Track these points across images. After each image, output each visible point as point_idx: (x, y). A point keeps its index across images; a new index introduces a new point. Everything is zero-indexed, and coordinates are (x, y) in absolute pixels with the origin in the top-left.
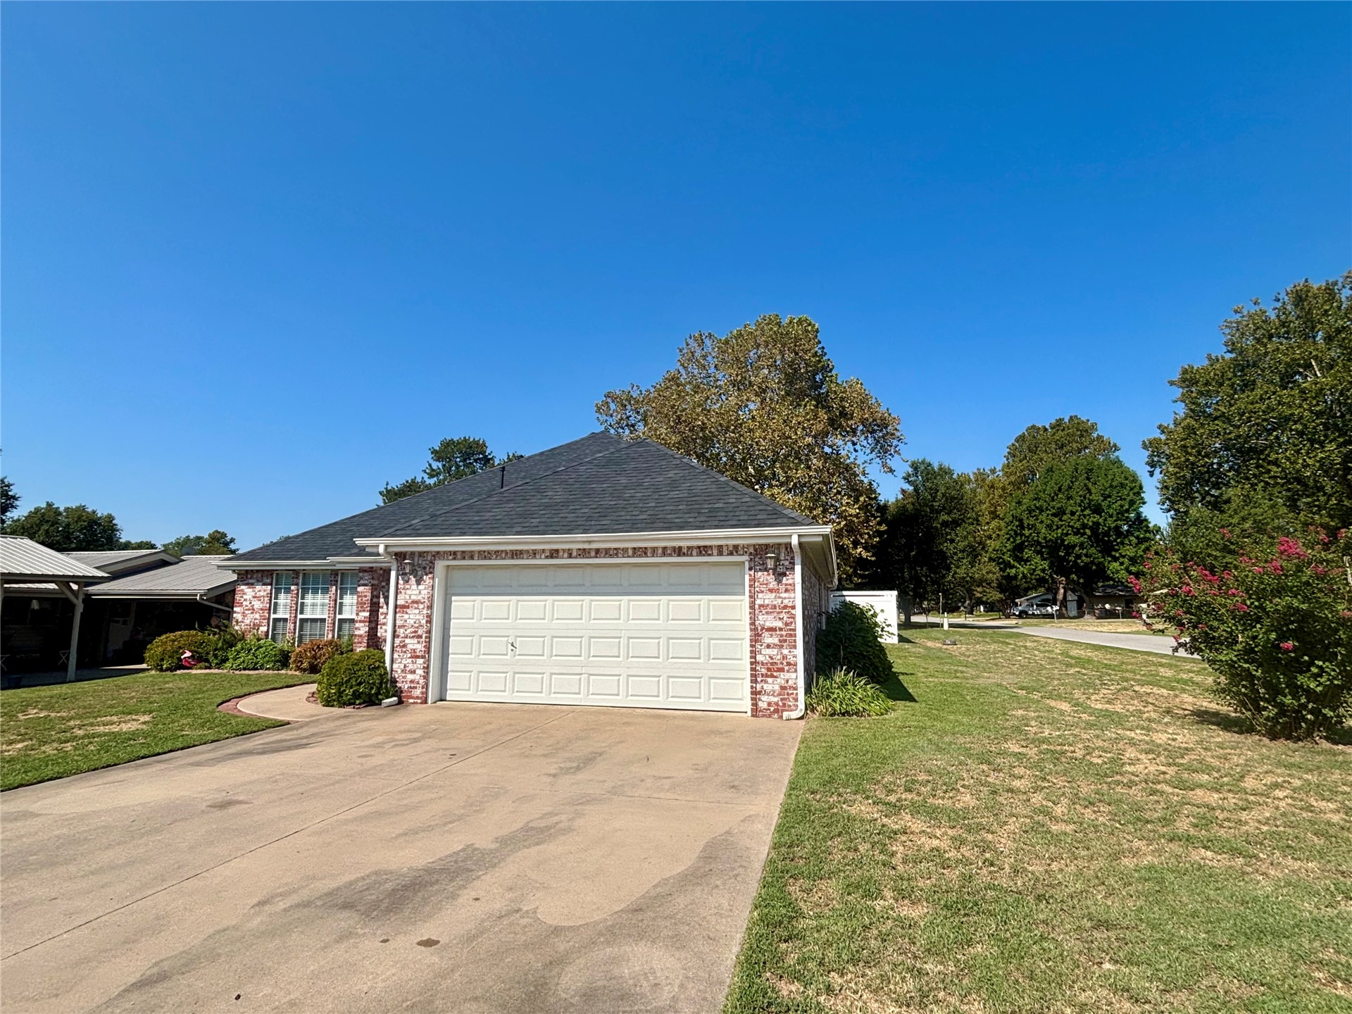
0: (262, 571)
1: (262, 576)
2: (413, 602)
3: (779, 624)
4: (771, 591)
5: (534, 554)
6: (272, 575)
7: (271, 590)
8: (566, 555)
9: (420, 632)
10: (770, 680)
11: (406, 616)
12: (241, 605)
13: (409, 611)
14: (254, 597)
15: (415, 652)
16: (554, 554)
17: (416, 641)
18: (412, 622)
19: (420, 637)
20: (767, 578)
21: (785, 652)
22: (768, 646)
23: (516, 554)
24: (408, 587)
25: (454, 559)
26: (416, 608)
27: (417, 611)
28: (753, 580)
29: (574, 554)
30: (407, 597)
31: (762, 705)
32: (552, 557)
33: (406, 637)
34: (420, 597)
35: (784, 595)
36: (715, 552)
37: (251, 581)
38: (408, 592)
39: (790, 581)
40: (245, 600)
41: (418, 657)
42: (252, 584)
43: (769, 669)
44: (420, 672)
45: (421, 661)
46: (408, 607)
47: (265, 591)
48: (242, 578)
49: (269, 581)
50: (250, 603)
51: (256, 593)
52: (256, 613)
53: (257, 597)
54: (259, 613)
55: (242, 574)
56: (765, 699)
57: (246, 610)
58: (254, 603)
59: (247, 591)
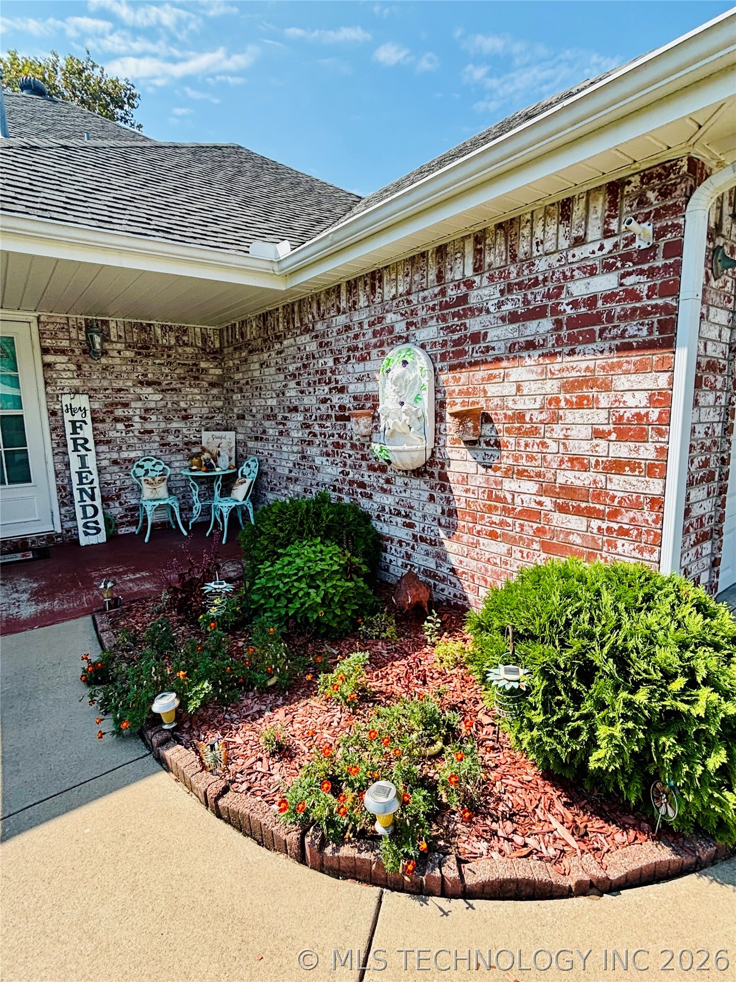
2: (710, 366)
9: (711, 464)
13: (701, 395)
17: (706, 489)
19: (711, 477)
26: (711, 388)
27: (712, 397)
34: (717, 352)
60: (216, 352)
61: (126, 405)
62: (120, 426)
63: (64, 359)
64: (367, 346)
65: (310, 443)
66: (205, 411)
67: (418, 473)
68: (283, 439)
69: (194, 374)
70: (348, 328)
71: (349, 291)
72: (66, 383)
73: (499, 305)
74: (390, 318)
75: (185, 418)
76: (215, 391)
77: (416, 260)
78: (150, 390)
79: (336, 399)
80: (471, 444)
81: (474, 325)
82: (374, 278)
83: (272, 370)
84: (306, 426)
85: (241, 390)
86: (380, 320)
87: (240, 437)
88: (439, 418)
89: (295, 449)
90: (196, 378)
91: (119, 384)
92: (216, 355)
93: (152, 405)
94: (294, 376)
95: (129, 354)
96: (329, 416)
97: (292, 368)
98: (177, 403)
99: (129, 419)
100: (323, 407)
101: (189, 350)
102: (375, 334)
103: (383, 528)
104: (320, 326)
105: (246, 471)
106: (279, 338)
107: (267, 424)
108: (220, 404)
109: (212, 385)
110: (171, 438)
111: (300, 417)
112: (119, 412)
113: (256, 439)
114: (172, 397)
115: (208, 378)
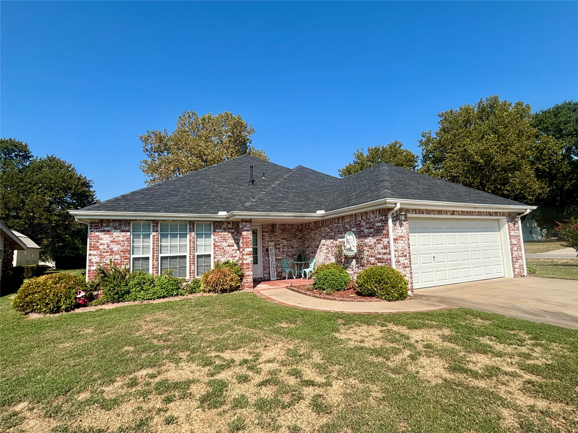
0: (120, 220)
1: (120, 225)
2: (400, 237)
3: (516, 242)
4: (513, 230)
5: (446, 212)
6: (130, 224)
7: (130, 235)
8: (457, 214)
9: (405, 254)
10: (516, 263)
11: (397, 245)
12: (97, 248)
13: (399, 242)
14: (111, 242)
15: (404, 265)
16: (453, 213)
17: (404, 258)
18: (401, 248)
19: (406, 256)
20: (511, 225)
21: (518, 252)
22: (515, 251)
23: (440, 212)
24: (396, 228)
25: (415, 213)
26: (402, 240)
27: (402, 242)
28: (509, 226)
29: (460, 213)
30: (397, 234)
31: (516, 273)
33: (399, 257)
34: (402, 234)
35: (516, 232)
36: (499, 215)
37: (107, 229)
38: (397, 231)
39: (517, 227)
40: (101, 244)
41: (406, 267)
42: (109, 231)
43: (516, 259)
44: (408, 275)
45: (408, 269)
46: (397, 240)
47: (124, 236)
48: (95, 226)
49: (127, 229)
50: (108, 247)
51: (114, 239)
52: (116, 254)
53: (116, 242)
54: (119, 254)
55: (96, 223)
56: (517, 270)
57: (104, 252)
58: (113, 246)
59: (101, 236)
60: (300, 230)
61: (279, 245)
62: (277, 250)
63: (267, 234)
64: (342, 231)
65: (328, 253)
66: (297, 246)
67: (354, 258)
68: (321, 253)
69: (295, 236)
70: (337, 227)
71: (337, 219)
72: (267, 239)
73: (366, 226)
74: (346, 226)
75: (292, 248)
76: (300, 240)
77: (351, 216)
78: (284, 241)
81: (362, 229)
82: (343, 218)
83: (318, 235)
84: (327, 249)
85: (308, 240)
86: (345, 226)
89: (324, 255)
90: (295, 237)
91: (277, 239)
92: (300, 231)
93: (285, 244)
94: (324, 237)
95: (280, 232)
96: (333, 246)
97: (323, 235)
98: (291, 244)
99: (280, 248)
100: (332, 244)
101: (294, 230)
102: (343, 229)
104: (330, 226)
106: (320, 228)
108: (301, 244)
109: (299, 239)
110: (289, 253)
111: (326, 247)
112: (278, 246)
113: (312, 253)
114: (290, 242)
115: (298, 237)
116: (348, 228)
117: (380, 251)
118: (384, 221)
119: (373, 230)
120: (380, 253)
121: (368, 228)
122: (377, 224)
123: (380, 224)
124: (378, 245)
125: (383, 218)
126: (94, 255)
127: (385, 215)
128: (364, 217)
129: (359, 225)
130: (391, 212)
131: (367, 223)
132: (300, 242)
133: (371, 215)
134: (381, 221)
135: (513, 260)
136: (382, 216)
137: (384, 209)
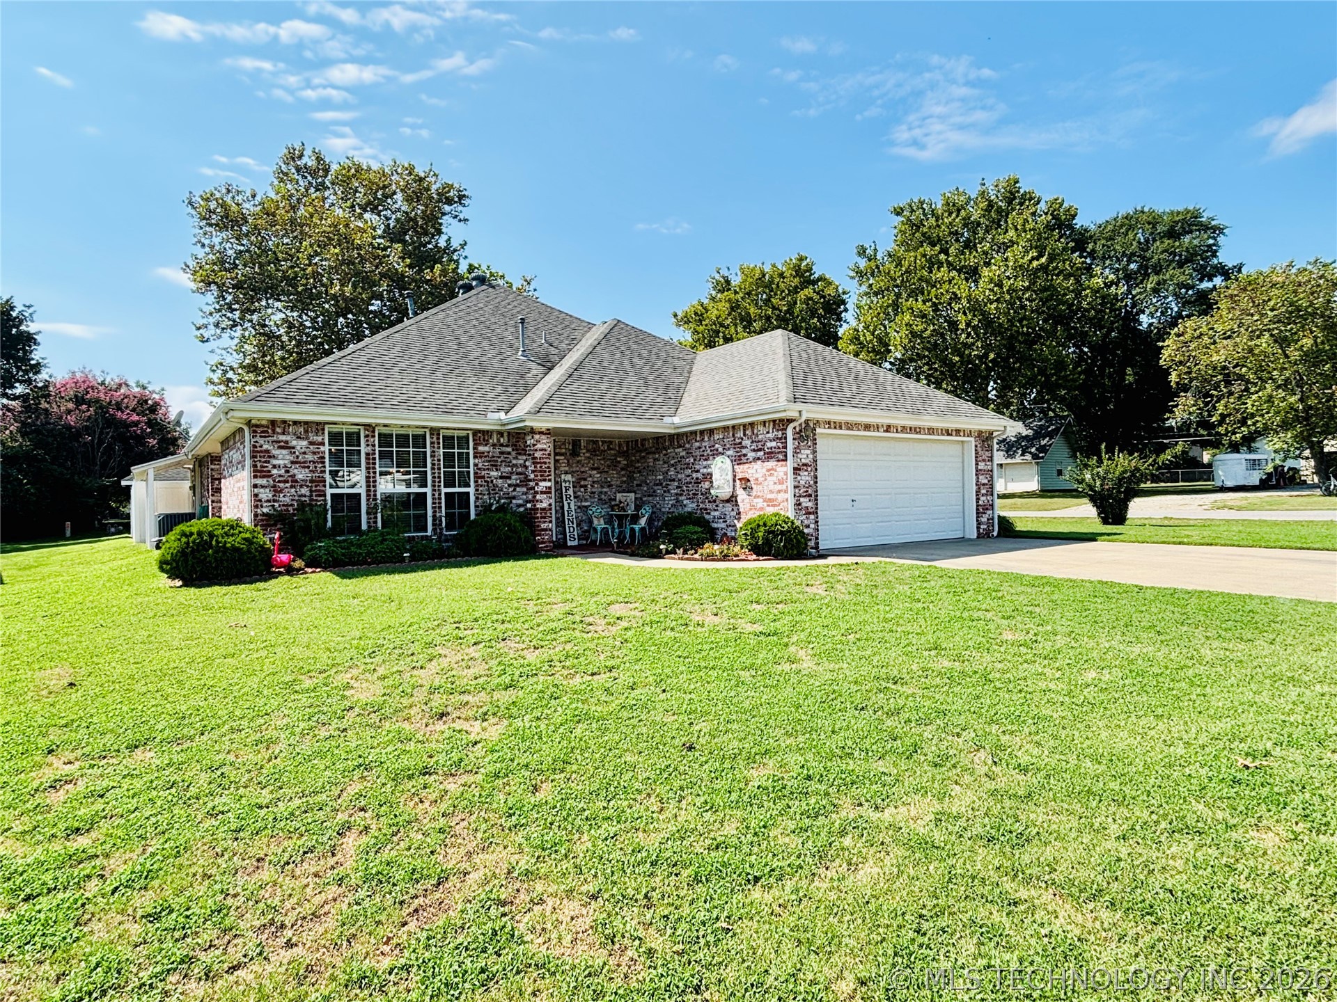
2: (804, 465)
4: (983, 461)
5: (878, 428)
6: (323, 430)
8: (895, 431)
9: (810, 492)
10: (983, 515)
11: (799, 478)
12: (267, 474)
13: (801, 473)
15: (808, 509)
16: (888, 429)
17: (807, 499)
18: (804, 483)
19: (810, 495)
20: (981, 452)
22: (983, 495)
23: (868, 427)
24: (798, 451)
25: (829, 428)
26: (806, 471)
27: (806, 473)
28: (977, 454)
29: (900, 430)
30: (799, 460)
31: (981, 530)
32: (887, 431)
33: (800, 496)
34: (807, 461)
35: (988, 463)
38: (799, 456)
41: (810, 513)
43: (983, 509)
44: (812, 526)
45: (812, 517)
46: (799, 470)
47: (314, 453)
48: (262, 432)
49: (319, 439)
50: (287, 472)
51: (298, 457)
52: (301, 486)
53: (299, 463)
54: (307, 486)
55: (262, 426)
56: (982, 527)
57: (279, 482)
58: (296, 471)
59: (274, 452)
60: (624, 452)
61: (585, 479)
62: (582, 490)
63: (562, 458)
64: (708, 455)
65: (681, 495)
66: (619, 482)
67: (728, 501)
68: (666, 494)
69: (615, 464)
70: (700, 448)
71: (701, 434)
72: (562, 469)
73: (750, 446)
74: (717, 446)
75: (609, 486)
76: (623, 473)
77: (726, 428)
78: (595, 472)
79: (694, 475)
80: (744, 489)
81: (744, 451)
82: (711, 431)
83: (661, 462)
84: (678, 487)
85: (640, 472)
86: (713, 446)
87: (638, 496)
88: (734, 481)
89: (673, 498)
90: (615, 466)
91: (583, 469)
92: (625, 454)
93: (596, 479)
94: (673, 465)
95: (588, 455)
96: (691, 483)
97: (672, 462)
98: (606, 478)
99: (586, 486)
100: (688, 479)
101: (613, 452)
102: (711, 451)
103: (715, 525)
104: (687, 446)
105: (644, 512)
106: (665, 448)
107: (656, 488)
108: (627, 479)
109: (623, 469)
110: (603, 496)
111: (676, 484)
112: (582, 483)
113: (649, 495)
114: (604, 475)
115: (621, 466)
116: (721, 450)
117: (771, 487)
118: (781, 439)
119: (762, 453)
120: (771, 492)
121: (754, 450)
122: (769, 444)
123: (774, 444)
124: (769, 478)
125: (780, 434)
126: (262, 487)
127: (782, 430)
128: (749, 432)
129: (740, 446)
130: (792, 425)
131: (752, 442)
132: (623, 476)
133: (761, 428)
134: (776, 439)
135: (977, 509)
136: (778, 430)
137: (781, 420)
